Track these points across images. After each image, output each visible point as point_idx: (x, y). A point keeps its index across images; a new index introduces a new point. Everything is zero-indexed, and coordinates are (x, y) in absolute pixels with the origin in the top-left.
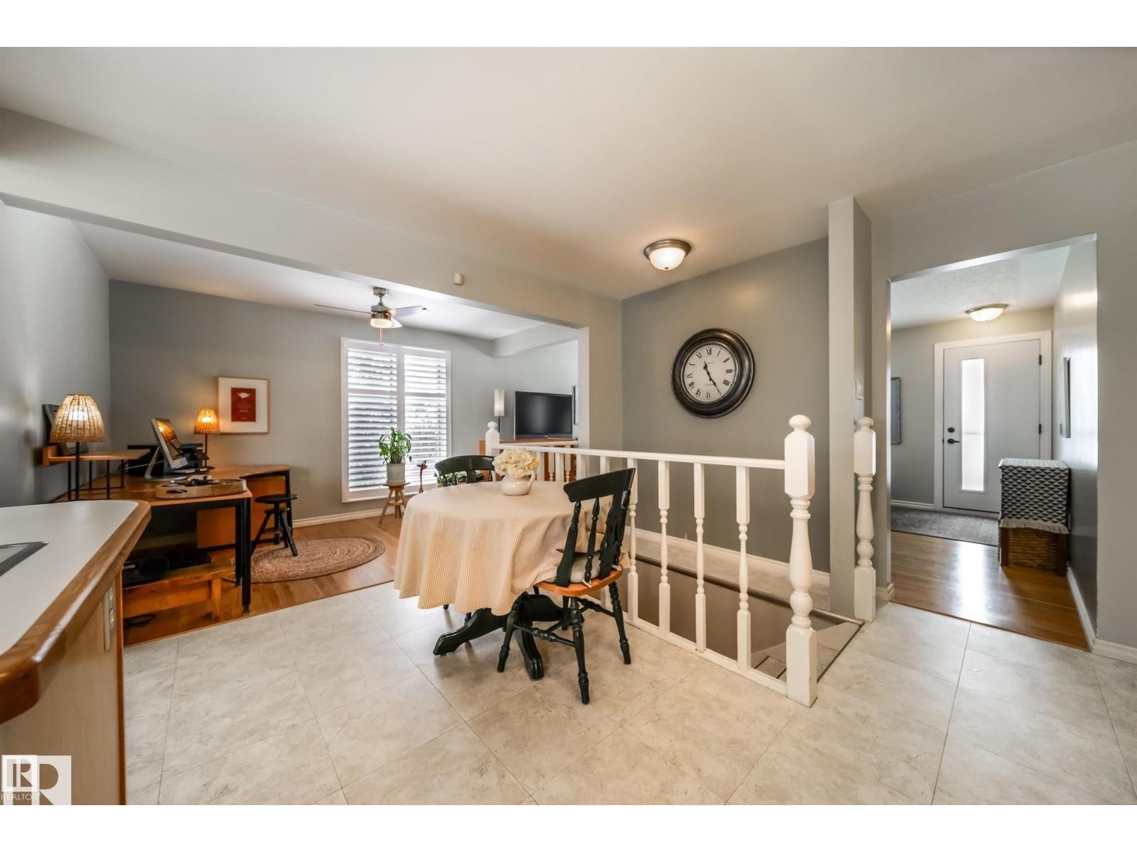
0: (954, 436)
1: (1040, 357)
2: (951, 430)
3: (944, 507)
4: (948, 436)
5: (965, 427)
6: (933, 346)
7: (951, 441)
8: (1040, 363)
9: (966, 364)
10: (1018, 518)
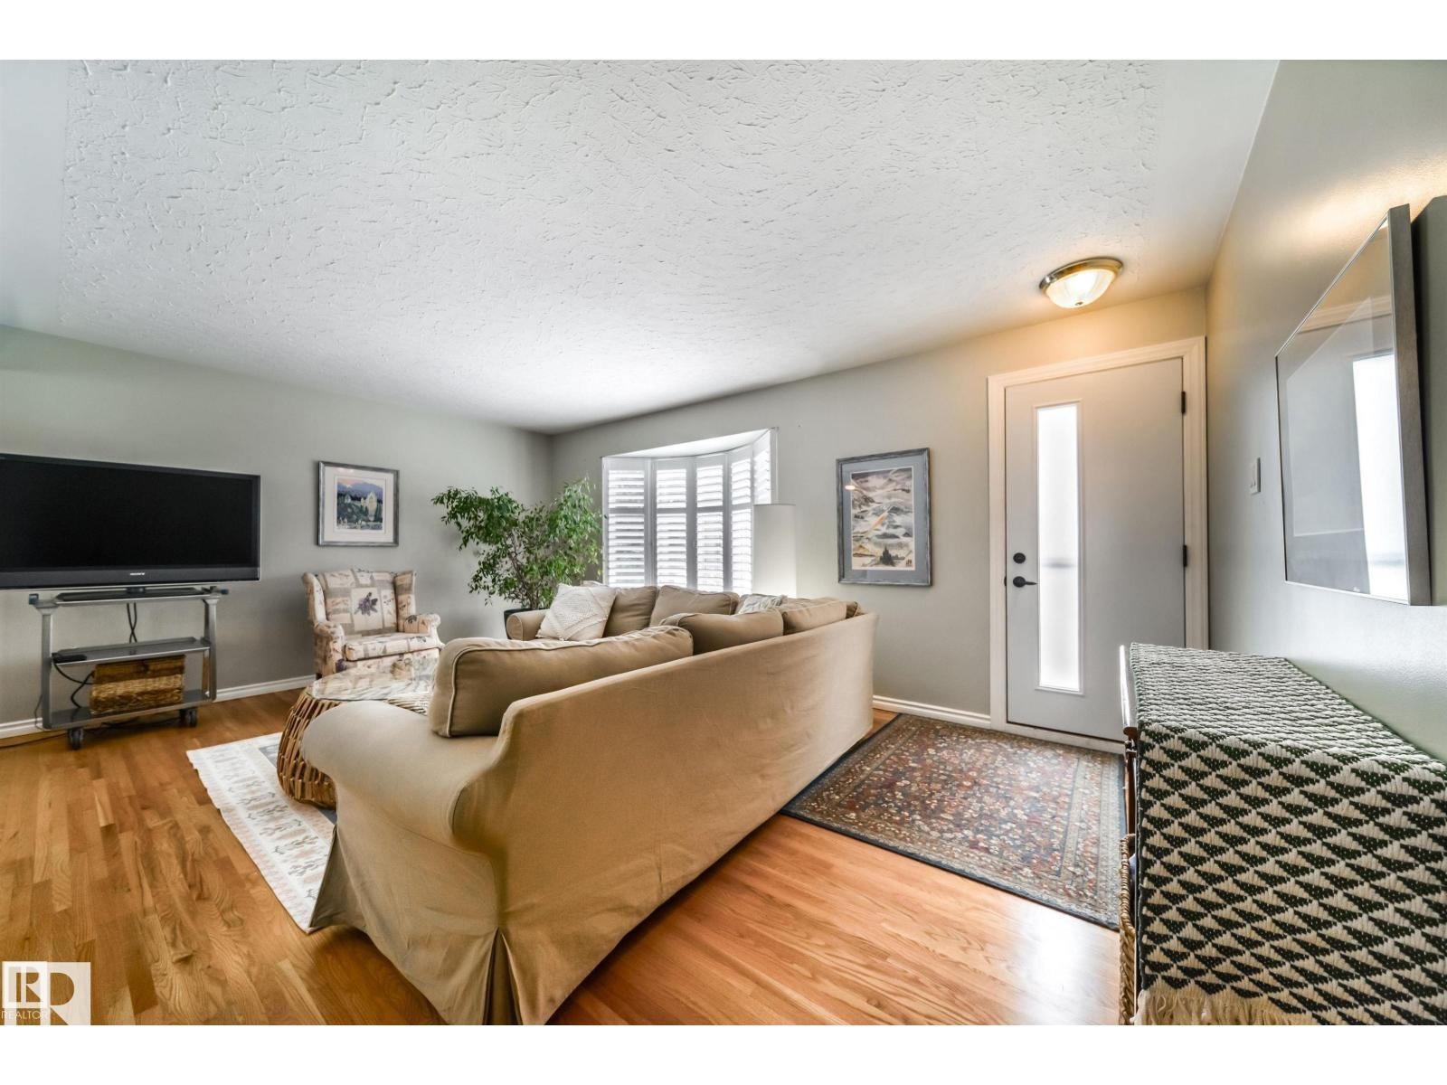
0: (1023, 571)
1: (1183, 394)
2: (1019, 558)
3: (1008, 722)
4: (1016, 570)
5: (1045, 553)
6: (987, 380)
7: (1019, 582)
8: (1184, 411)
9: (1045, 417)
10: (1211, 989)
